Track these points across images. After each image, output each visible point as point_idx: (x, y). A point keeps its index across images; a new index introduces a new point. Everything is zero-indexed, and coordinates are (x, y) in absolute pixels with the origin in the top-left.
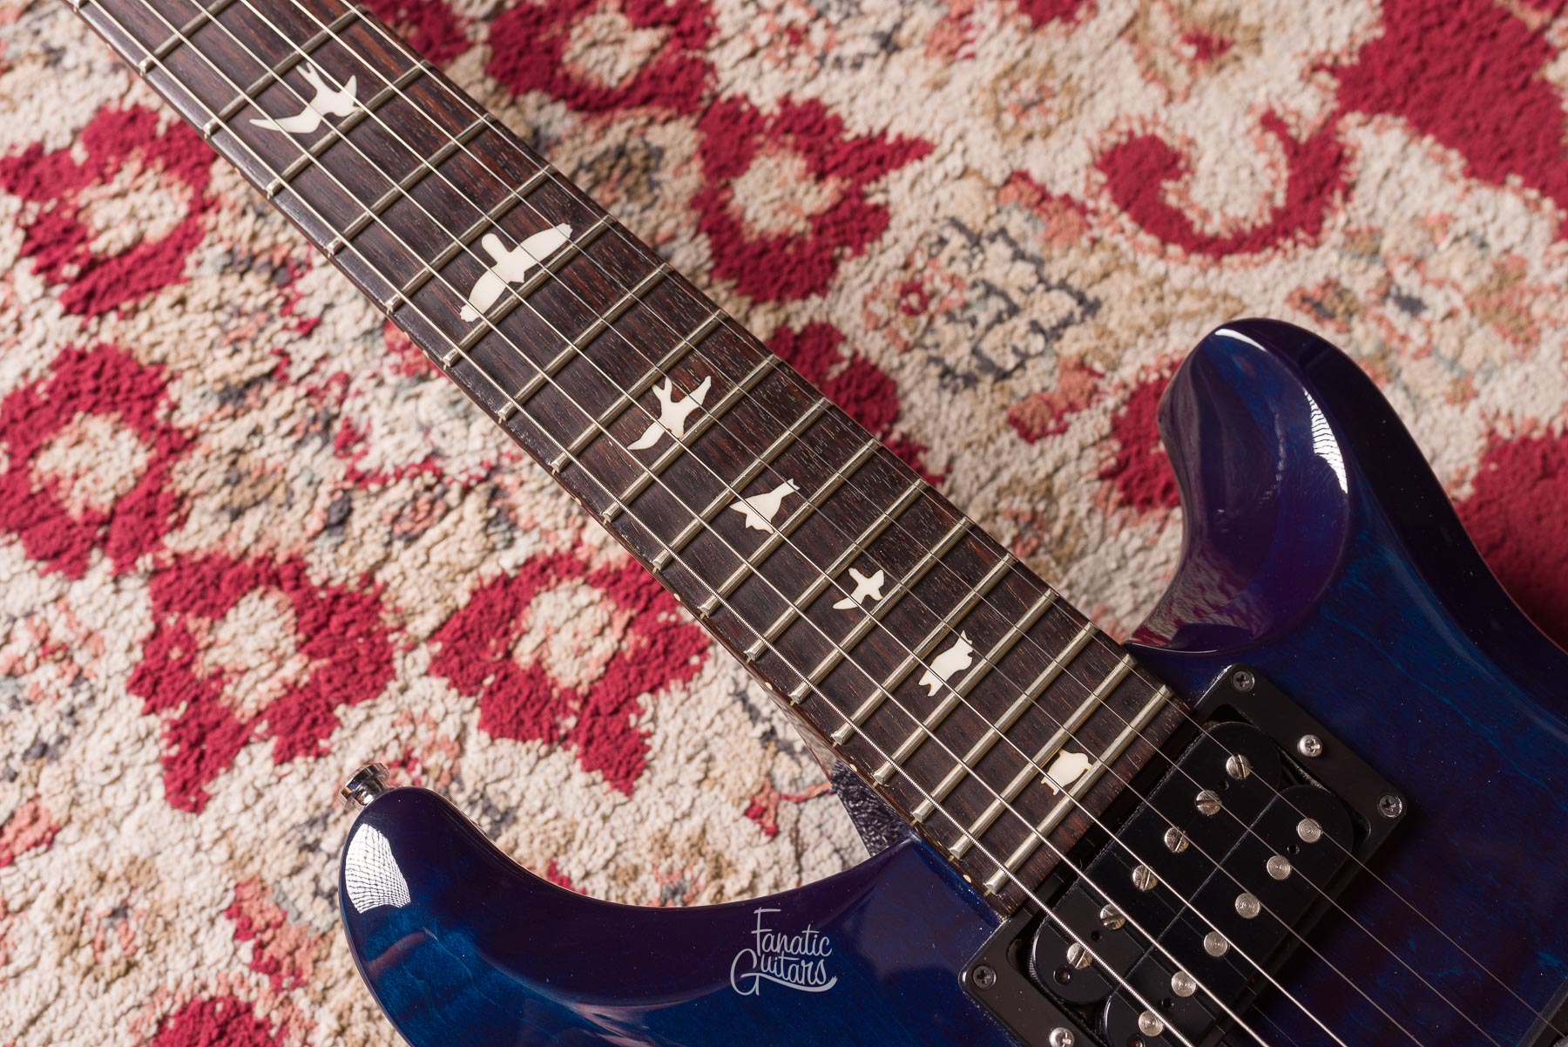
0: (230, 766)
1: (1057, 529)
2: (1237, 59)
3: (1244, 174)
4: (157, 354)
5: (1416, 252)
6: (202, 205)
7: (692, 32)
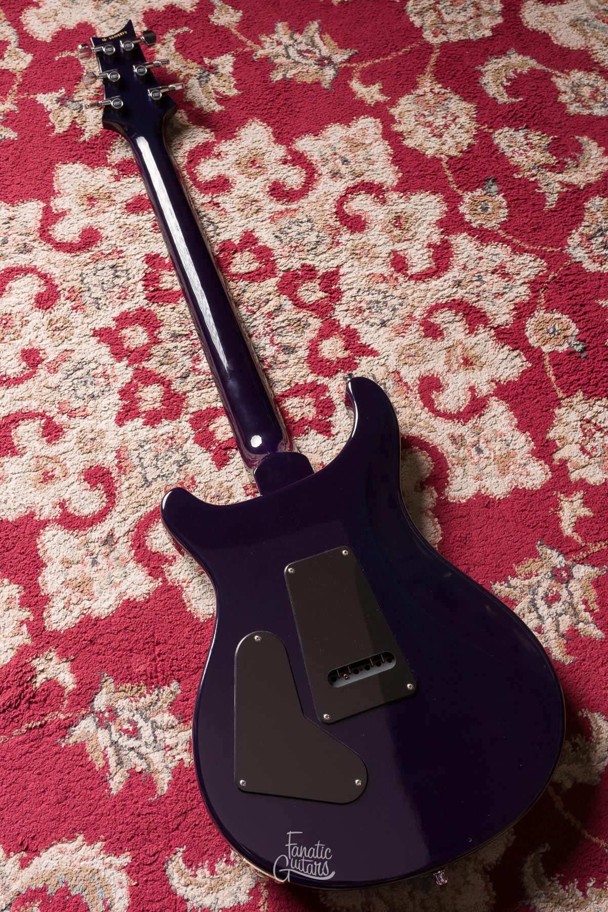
0: (132, 420)
2: (474, 369)
3: (456, 398)
4: (162, 318)
5: (489, 439)
7: (334, 298)
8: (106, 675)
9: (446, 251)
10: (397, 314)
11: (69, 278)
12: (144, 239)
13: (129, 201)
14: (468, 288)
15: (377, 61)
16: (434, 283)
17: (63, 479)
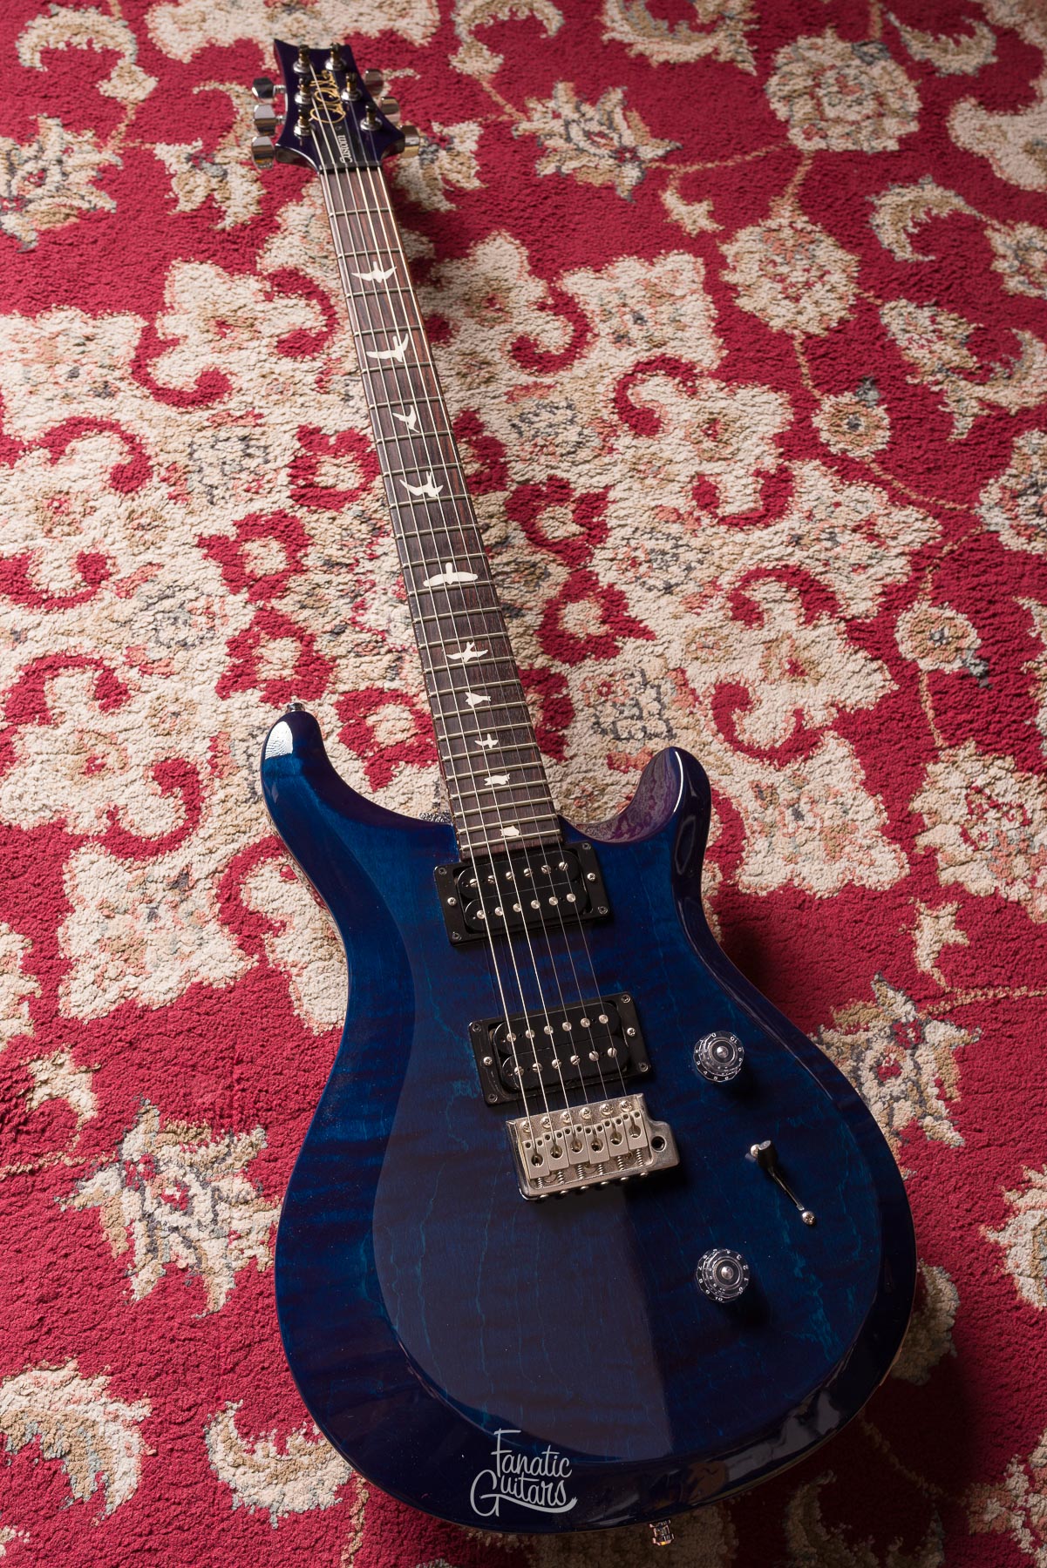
0: (244, 691)
1: (596, 805)
2: (805, 682)
3: (771, 725)
4: (312, 532)
5: (817, 798)
6: (364, 488)
7: (595, 537)
8: (148, 1101)
9: (783, 485)
10: (692, 576)
11: (170, 447)
12: (300, 400)
13: (284, 337)
14: (812, 550)
15: (709, 165)
16: (758, 535)
17: (118, 772)
